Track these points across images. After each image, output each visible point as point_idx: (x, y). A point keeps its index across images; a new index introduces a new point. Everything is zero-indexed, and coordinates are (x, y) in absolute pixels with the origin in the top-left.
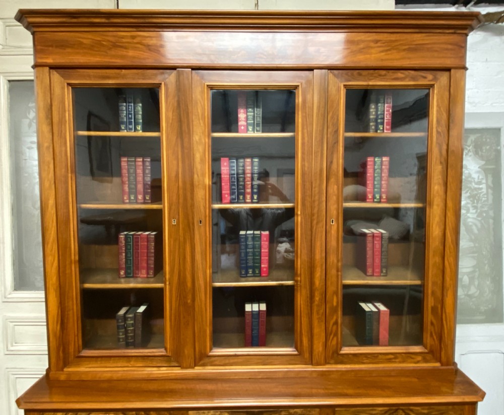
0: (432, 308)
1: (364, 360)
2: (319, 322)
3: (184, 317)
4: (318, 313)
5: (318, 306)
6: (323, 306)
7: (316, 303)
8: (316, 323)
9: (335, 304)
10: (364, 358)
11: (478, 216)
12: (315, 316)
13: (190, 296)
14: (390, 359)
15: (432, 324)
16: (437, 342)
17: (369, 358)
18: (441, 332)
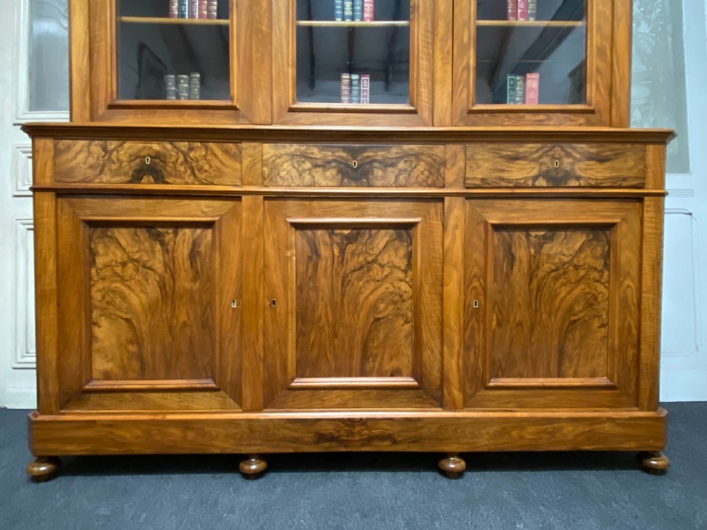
0: (599, 49)
1: (505, 122)
2: (443, 63)
3: (257, 51)
4: (442, 52)
5: (442, 40)
6: (450, 42)
7: (440, 36)
8: (439, 64)
9: (466, 40)
10: (505, 120)
11: (651, 31)
12: (438, 56)
13: (265, 22)
14: (541, 121)
15: (598, 71)
16: (606, 98)
17: (511, 118)
18: (611, 82)
